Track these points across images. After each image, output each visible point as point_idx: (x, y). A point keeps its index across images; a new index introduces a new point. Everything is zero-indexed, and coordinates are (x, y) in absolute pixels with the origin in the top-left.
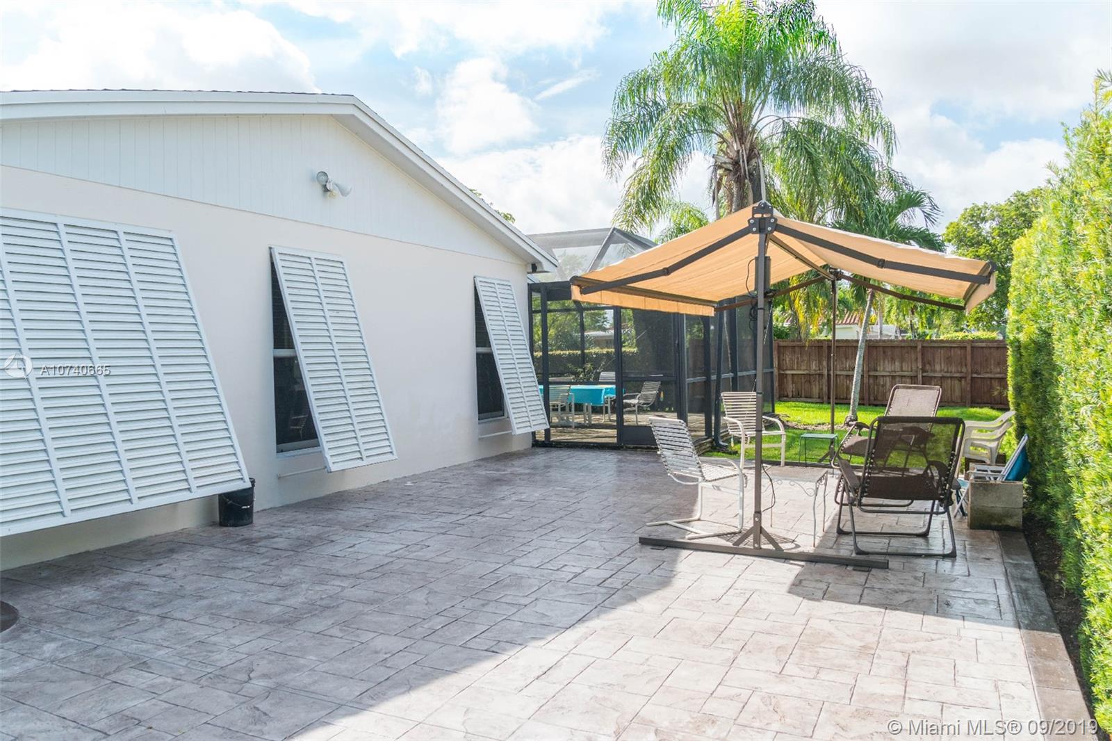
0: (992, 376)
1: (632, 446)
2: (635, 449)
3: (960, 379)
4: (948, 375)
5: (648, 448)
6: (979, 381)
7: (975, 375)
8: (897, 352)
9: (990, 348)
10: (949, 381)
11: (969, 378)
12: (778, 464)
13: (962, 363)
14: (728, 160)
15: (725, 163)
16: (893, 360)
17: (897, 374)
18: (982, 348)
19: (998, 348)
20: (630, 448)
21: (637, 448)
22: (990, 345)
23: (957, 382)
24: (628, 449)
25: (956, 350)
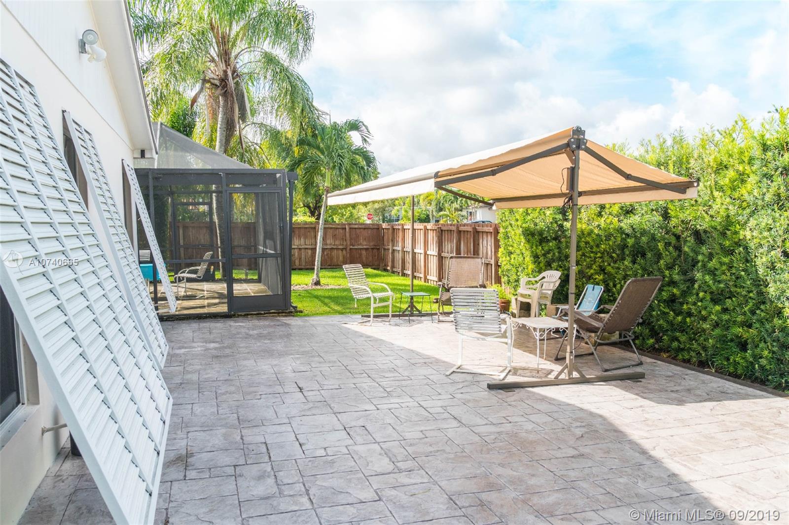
0: (362, 247)
1: (243, 314)
2: (246, 315)
3: (342, 250)
4: (334, 247)
5: (258, 314)
6: (354, 250)
7: (351, 247)
8: (302, 231)
9: (360, 228)
10: (336, 251)
11: (348, 249)
12: (388, 316)
13: (344, 239)
14: (215, 77)
15: (214, 79)
16: (300, 237)
17: (303, 247)
18: (356, 228)
19: (365, 229)
20: (241, 315)
21: (248, 315)
22: (360, 227)
23: (340, 252)
24: (239, 316)
25: (340, 230)
